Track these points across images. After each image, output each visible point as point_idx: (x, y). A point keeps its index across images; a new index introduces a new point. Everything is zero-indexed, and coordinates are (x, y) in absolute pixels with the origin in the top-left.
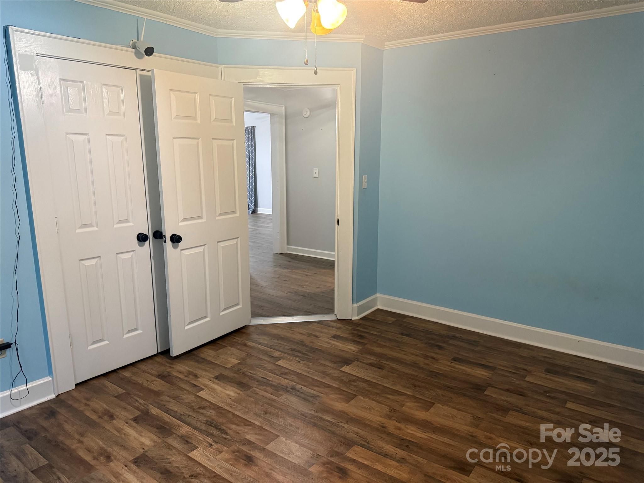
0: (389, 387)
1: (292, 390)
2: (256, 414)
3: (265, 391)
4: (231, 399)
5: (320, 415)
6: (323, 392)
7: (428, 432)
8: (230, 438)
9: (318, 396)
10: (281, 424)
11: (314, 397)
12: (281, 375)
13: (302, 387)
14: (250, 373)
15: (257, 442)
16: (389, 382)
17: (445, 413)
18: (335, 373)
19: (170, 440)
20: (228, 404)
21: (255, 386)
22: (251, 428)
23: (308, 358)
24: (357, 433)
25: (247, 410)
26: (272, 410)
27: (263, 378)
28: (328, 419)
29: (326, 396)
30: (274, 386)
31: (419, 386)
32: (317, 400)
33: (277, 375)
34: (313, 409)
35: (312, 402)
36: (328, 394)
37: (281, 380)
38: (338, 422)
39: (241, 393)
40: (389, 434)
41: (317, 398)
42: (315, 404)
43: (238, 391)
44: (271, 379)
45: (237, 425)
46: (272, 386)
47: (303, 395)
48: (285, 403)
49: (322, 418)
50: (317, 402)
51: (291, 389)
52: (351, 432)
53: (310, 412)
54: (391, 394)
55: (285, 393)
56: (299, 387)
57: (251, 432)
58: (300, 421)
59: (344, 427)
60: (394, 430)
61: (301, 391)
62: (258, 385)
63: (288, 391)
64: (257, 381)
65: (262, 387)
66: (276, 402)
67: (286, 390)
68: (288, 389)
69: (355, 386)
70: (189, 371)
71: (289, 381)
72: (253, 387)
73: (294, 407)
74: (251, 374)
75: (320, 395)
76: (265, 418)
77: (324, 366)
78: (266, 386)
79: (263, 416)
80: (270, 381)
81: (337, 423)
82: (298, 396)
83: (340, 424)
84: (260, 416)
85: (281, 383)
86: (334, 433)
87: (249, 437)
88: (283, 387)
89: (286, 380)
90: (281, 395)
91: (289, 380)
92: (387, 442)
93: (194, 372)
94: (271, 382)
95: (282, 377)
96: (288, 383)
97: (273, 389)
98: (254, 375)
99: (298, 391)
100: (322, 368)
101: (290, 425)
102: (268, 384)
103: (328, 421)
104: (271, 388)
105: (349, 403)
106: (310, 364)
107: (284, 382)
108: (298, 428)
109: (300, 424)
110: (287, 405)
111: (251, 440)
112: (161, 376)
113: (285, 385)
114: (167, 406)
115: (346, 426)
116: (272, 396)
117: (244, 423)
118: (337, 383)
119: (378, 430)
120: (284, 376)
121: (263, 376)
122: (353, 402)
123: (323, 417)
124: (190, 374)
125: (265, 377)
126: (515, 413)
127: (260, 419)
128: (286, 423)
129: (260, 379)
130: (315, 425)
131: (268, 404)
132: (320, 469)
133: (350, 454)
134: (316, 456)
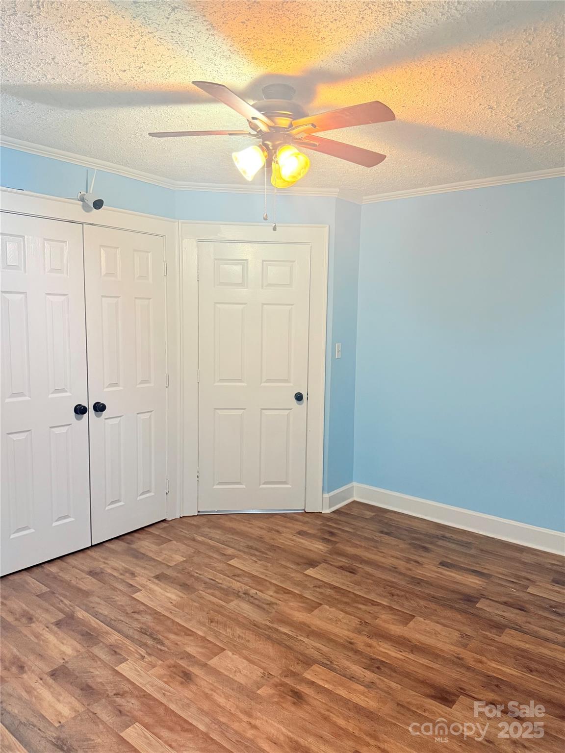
0: (362, 595)
1: (244, 596)
2: (199, 622)
3: (213, 596)
4: (172, 603)
5: (275, 626)
6: (281, 599)
7: (405, 651)
8: (167, 650)
9: (276, 604)
10: (228, 635)
11: (270, 604)
12: (234, 577)
13: (258, 592)
14: (197, 573)
15: (198, 657)
16: (361, 590)
17: (427, 629)
18: (298, 577)
19: (97, 651)
20: (168, 609)
21: (201, 588)
22: (192, 638)
23: (267, 558)
24: (318, 650)
25: (190, 617)
26: (219, 618)
27: (212, 579)
28: (286, 632)
29: (284, 604)
30: (223, 589)
31: (398, 595)
32: (274, 608)
33: (228, 577)
34: (267, 618)
35: (268, 611)
36: (287, 601)
37: (232, 583)
38: (297, 636)
39: (185, 596)
40: (357, 652)
41: (275, 606)
42: (271, 613)
43: (181, 594)
44: (220, 582)
45: (176, 634)
46: (221, 589)
47: (256, 602)
48: (235, 610)
49: (277, 630)
50: (274, 611)
51: (245, 594)
52: (312, 648)
53: (264, 622)
54: (363, 604)
55: (236, 599)
56: (253, 591)
57: (191, 644)
58: (251, 632)
59: (303, 642)
60: (364, 647)
61: (255, 597)
62: (205, 588)
63: (240, 597)
64: (204, 583)
65: (209, 591)
66: (225, 609)
67: (237, 595)
68: (240, 594)
69: (321, 593)
70: (126, 568)
71: (242, 585)
72: (199, 590)
73: (246, 615)
74: (198, 575)
75: (278, 603)
76: (210, 628)
77: (285, 567)
78: (215, 590)
79: (207, 624)
80: (219, 583)
81: (295, 637)
82: (252, 603)
83: (300, 638)
84: (204, 625)
85: (233, 586)
86: (290, 648)
87: (189, 649)
88: (234, 591)
89: (238, 583)
90: (232, 601)
91: (242, 583)
92: (355, 662)
93: (132, 569)
94: (220, 585)
95: (234, 579)
96: (241, 587)
97: (222, 594)
98: (201, 576)
99: (252, 597)
100: (282, 570)
101: (239, 637)
102: (217, 587)
103: (285, 634)
104: (221, 593)
105: (312, 613)
106: (269, 565)
107: (236, 585)
108: (248, 641)
109: (251, 636)
110: (238, 613)
111: (191, 653)
112: (92, 573)
113: (236, 589)
114: (96, 609)
115: (306, 640)
116: (220, 601)
117: (184, 632)
118: (299, 588)
119: (344, 646)
120: (236, 578)
121: (211, 578)
122: (316, 612)
123: (279, 628)
124: (126, 572)
125: (214, 579)
126: (513, 632)
127: (204, 628)
128: (235, 634)
129: (208, 580)
130: (269, 638)
131: (215, 611)
132: (271, 691)
133: (308, 675)
134: (267, 675)
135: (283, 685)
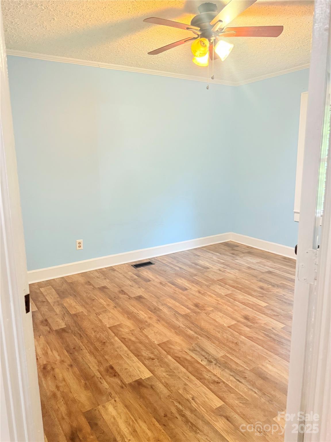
1: (212, 360)
2: (245, 344)
4: (269, 361)
5: (196, 335)
6: (185, 353)
9: (190, 350)
11: (193, 350)
12: (219, 381)
13: (200, 362)
20: (270, 356)
25: (252, 348)
26: (231, 345)
33: (224, 382)
34: (199, 341)
48: (220, 349)
66: (228, 351)
68: (214, 362)
69: (152, 353)
71: (212, 371)
72: (250, 370)
73: (213, 344)
76: (237, 339)
79: (239, 342)
80: (232, 376)
82: (207, 353)
85: (220, 371)
88: (219, 366)
90: (222, 357)
95: (219, 378)
99: (206, 358)
101: (219, 332)
102: (234, 372)
103: (192, 330)
104: (231, 366)
107: (217, 371)
108: (214, 329)
109: (212, 332)
110: (218, 346)
111: (247, 327)
113: (217, 368)
115: (182, 325)
116: (231, 358)
123: (193, 333)
127: (241, 340)
128: (222, 334)
131: (234, 350)
132: (207, 308)
133: (189, 311)
134: (207, 314)
135: (202, 310)
